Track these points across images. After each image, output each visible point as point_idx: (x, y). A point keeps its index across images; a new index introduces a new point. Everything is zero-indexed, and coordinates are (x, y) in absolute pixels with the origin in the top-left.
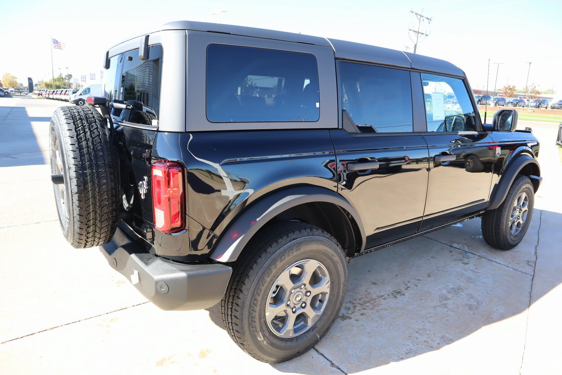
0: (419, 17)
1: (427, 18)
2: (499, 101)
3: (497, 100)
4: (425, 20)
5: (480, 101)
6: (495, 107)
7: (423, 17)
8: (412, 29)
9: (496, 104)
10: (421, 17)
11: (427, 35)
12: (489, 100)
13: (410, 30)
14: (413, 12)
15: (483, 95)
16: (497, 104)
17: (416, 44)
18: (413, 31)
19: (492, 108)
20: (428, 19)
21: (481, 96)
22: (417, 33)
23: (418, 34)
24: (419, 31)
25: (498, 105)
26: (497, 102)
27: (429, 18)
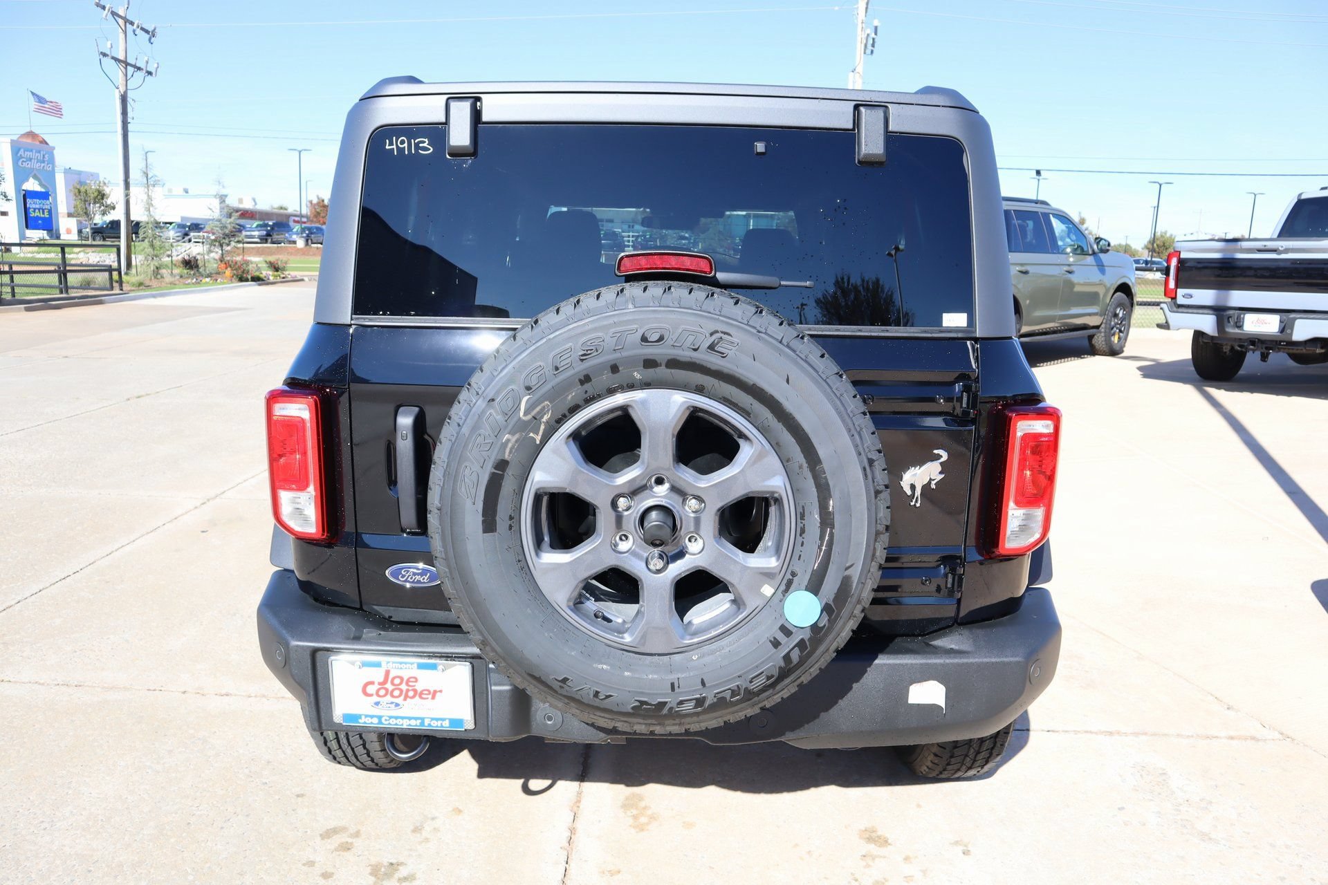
0: (121, 22)
1: (142, 29)
2: (312, 233)
3: (307, 232)
4: (138, 31)
5: (270, 236)
6: (308, 247)
7: (132, 23)
8: (108, 53)
9: (307, 241)
10: (128, 24)
11: (150, 73)
12: (290, 233)
13: (105, 55)
14: (104, 8)
15: (274, 222)
16: (310, 241)
17: (126, 92)
18: (113, 58)
19: (301, 249)
20: (147, 32)
21: (271, 223)
22: (124, 65)
23: (126, 69)
24: (128, 61)
25: (312, 243)
26: (308, 236)
27: (150, 29)
